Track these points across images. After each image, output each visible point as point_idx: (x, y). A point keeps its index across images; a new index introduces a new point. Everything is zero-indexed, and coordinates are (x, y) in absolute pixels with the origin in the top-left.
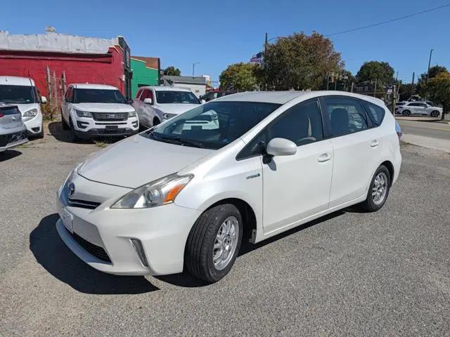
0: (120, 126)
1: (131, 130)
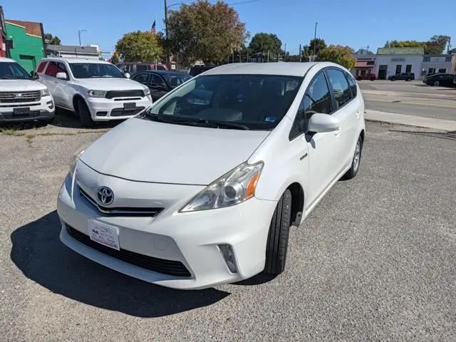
0: (32, 108)
1: (47, 112)
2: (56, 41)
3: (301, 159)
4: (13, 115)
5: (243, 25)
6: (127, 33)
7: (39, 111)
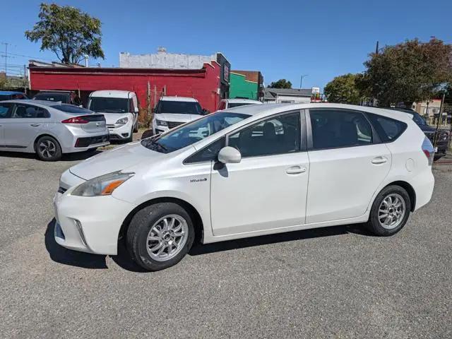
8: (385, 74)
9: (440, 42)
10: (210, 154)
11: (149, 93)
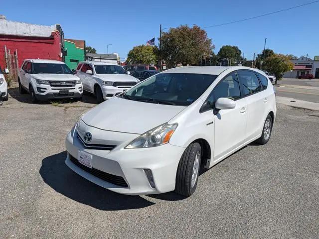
0: (70, 91)
1: (78, 93)
2: (93, 51)
3: (207, 125)
4: (59, 94)
5: (210, 40)
6: (135, 46)
7: (73, 93)
8: (172, 46)
9: (199, 28)
10: (211, 106)
11: (6, 56)
